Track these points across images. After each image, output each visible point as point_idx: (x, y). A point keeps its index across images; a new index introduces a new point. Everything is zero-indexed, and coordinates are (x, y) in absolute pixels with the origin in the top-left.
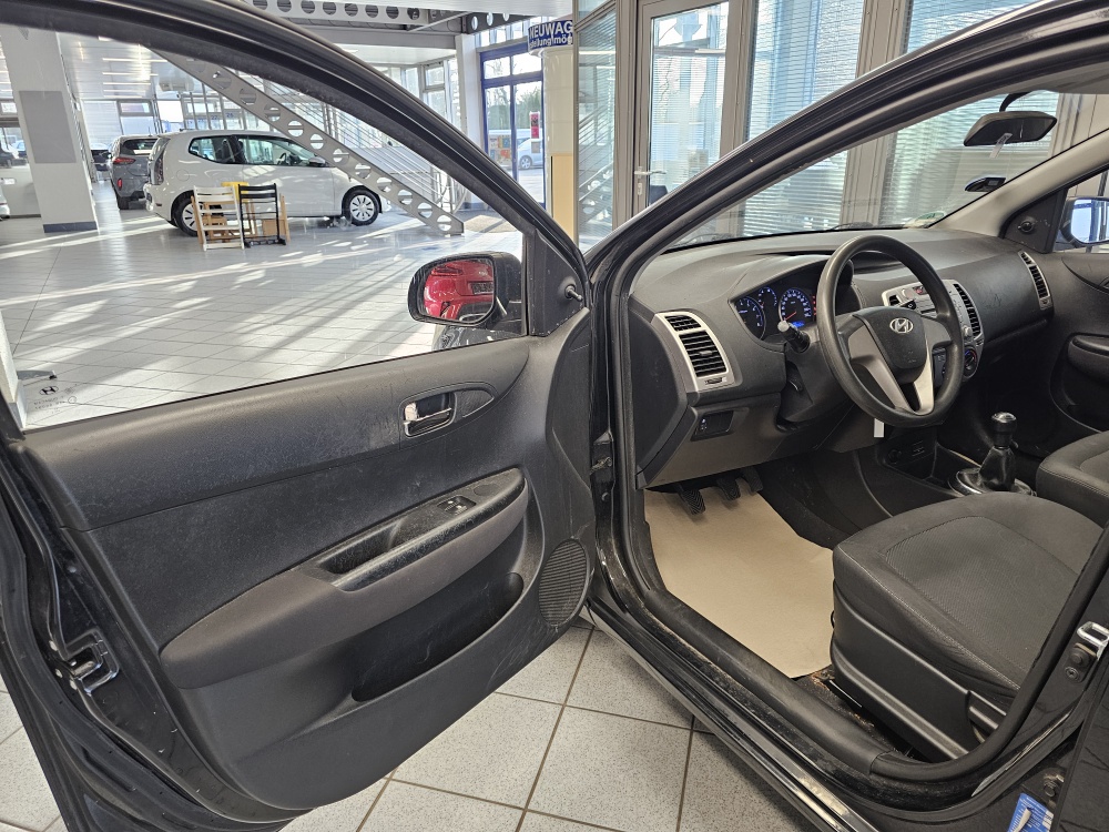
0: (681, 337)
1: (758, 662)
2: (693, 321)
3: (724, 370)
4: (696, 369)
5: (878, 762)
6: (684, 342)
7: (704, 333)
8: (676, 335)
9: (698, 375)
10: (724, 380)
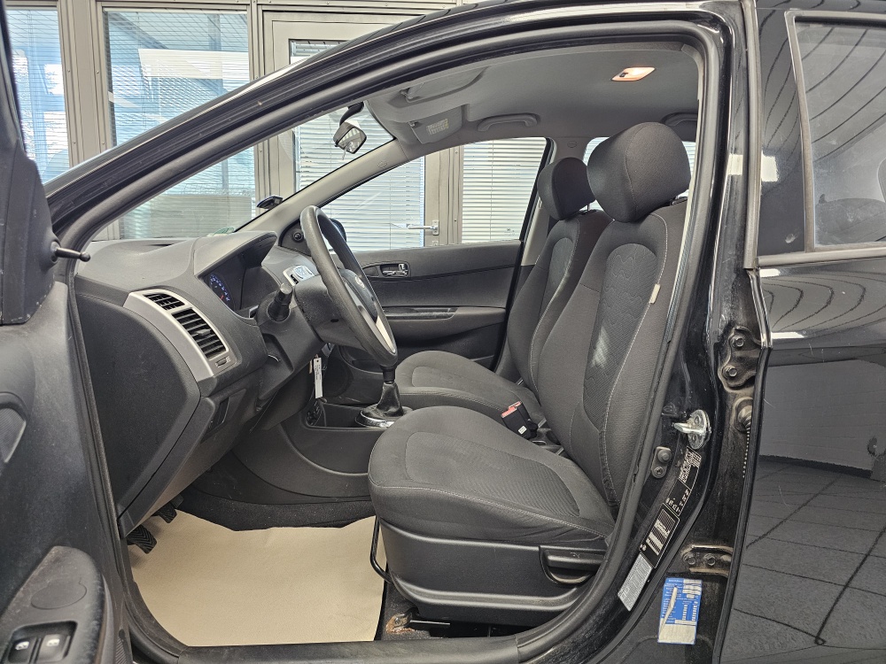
0: (175, 315)
1: (357, 647)
2: (173, 299)
3: (224, 348)
4: (203, 350)
5: (520, 649)
6: (180, 321)
7: (191, 311)
8: (168, 314)
9: (208, 356)
10: (228, 360)
